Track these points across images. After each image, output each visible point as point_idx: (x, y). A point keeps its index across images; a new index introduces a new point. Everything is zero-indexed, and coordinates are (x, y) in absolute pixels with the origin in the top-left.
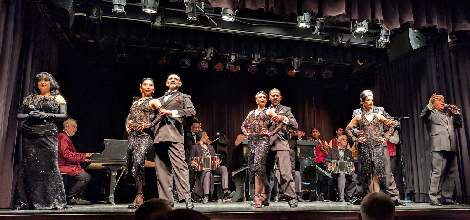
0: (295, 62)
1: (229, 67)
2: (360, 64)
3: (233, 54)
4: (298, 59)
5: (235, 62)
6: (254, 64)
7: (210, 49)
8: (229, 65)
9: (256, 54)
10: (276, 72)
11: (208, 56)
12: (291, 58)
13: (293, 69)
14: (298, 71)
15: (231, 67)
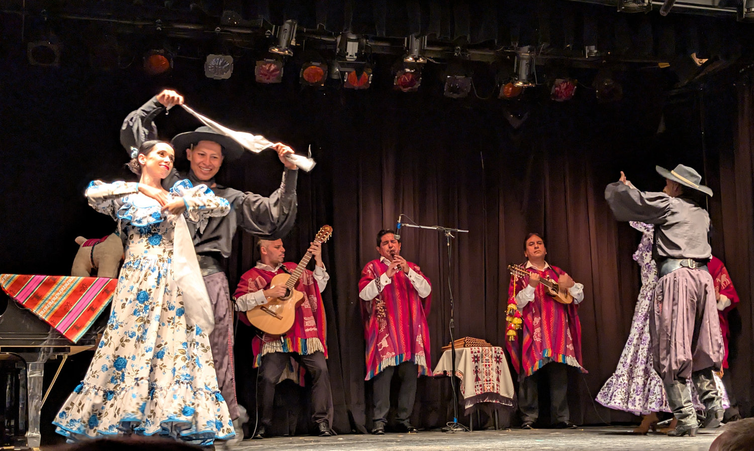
0: (523, 59)
1: (343, 74)
2: (698, 62)
3: (353, 37)
4: (530, 49)
5: (357, 60)
6: (410, 65)
7: (287, 26)
8: (343, 69)
9: (417, 37)
10: (472, 90)
11: (284, 44)
12: (512, 48)
13: (517, 79)
14: (530, 84)
15: (347, 73)
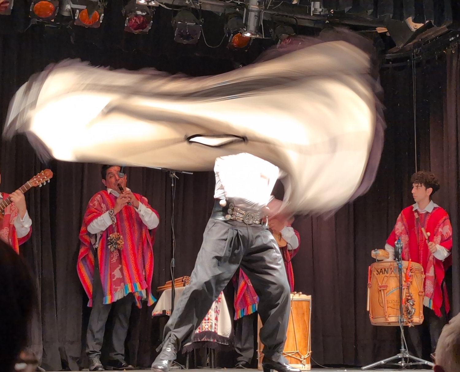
0: (252, 11)
1: (74, 11)
2: (414, 26)
6: (142, 8)
10: (201, 35)
13: (245, 30)
14: (258, 36)
15: (78, 11)
